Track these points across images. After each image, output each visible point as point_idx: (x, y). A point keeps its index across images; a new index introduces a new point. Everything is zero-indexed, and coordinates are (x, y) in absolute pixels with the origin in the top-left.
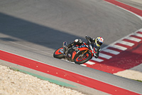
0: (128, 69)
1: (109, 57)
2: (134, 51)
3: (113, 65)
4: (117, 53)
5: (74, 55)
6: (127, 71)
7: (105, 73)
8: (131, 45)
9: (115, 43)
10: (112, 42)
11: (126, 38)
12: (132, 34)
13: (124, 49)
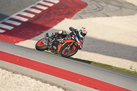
0: (29, 39)
1: (10, 28)
2: (35, 22)
3: (15, 36)
4: (18, 24)
5: (60, 47)
6: (28, 41)
7: (7, 44)
8: (32, 16)
9: (17, 14)
10: (13, 14)
11: (27, 9)
12: (33, 6)
13: (25, 20)
